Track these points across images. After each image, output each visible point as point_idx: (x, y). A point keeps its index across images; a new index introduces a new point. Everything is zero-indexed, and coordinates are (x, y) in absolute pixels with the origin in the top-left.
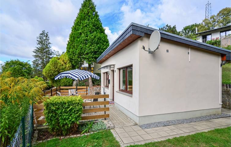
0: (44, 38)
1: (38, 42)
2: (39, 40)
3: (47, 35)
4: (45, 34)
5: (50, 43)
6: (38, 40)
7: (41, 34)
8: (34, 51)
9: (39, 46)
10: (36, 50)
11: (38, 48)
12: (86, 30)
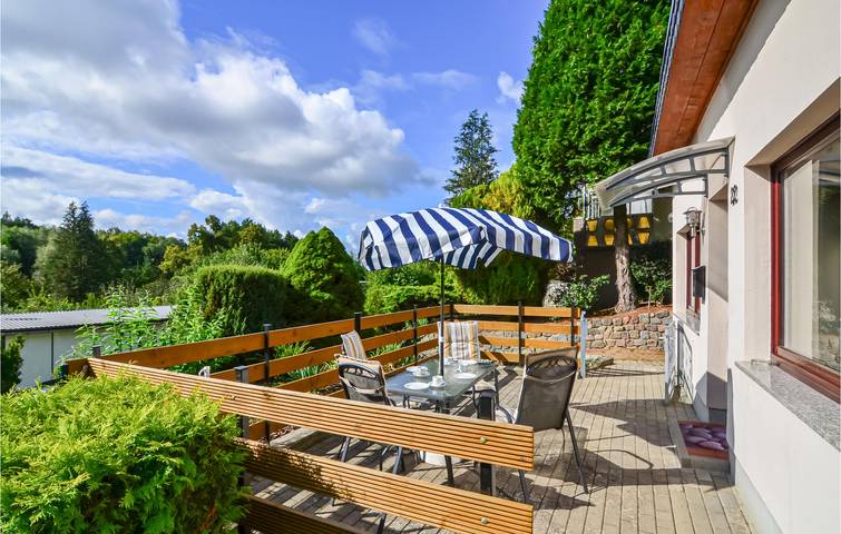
0: (476, 136)
1: (456, 154)
2: (460, 145)
3: (484, 124)
4: (479, 124)
5: (492, 150)
6: (457, 149)
7: (465, 125)
8: (446, 184)
9: (461, 166)
10: (452, 181)
11: (459, 172)
12: (590, 32)
